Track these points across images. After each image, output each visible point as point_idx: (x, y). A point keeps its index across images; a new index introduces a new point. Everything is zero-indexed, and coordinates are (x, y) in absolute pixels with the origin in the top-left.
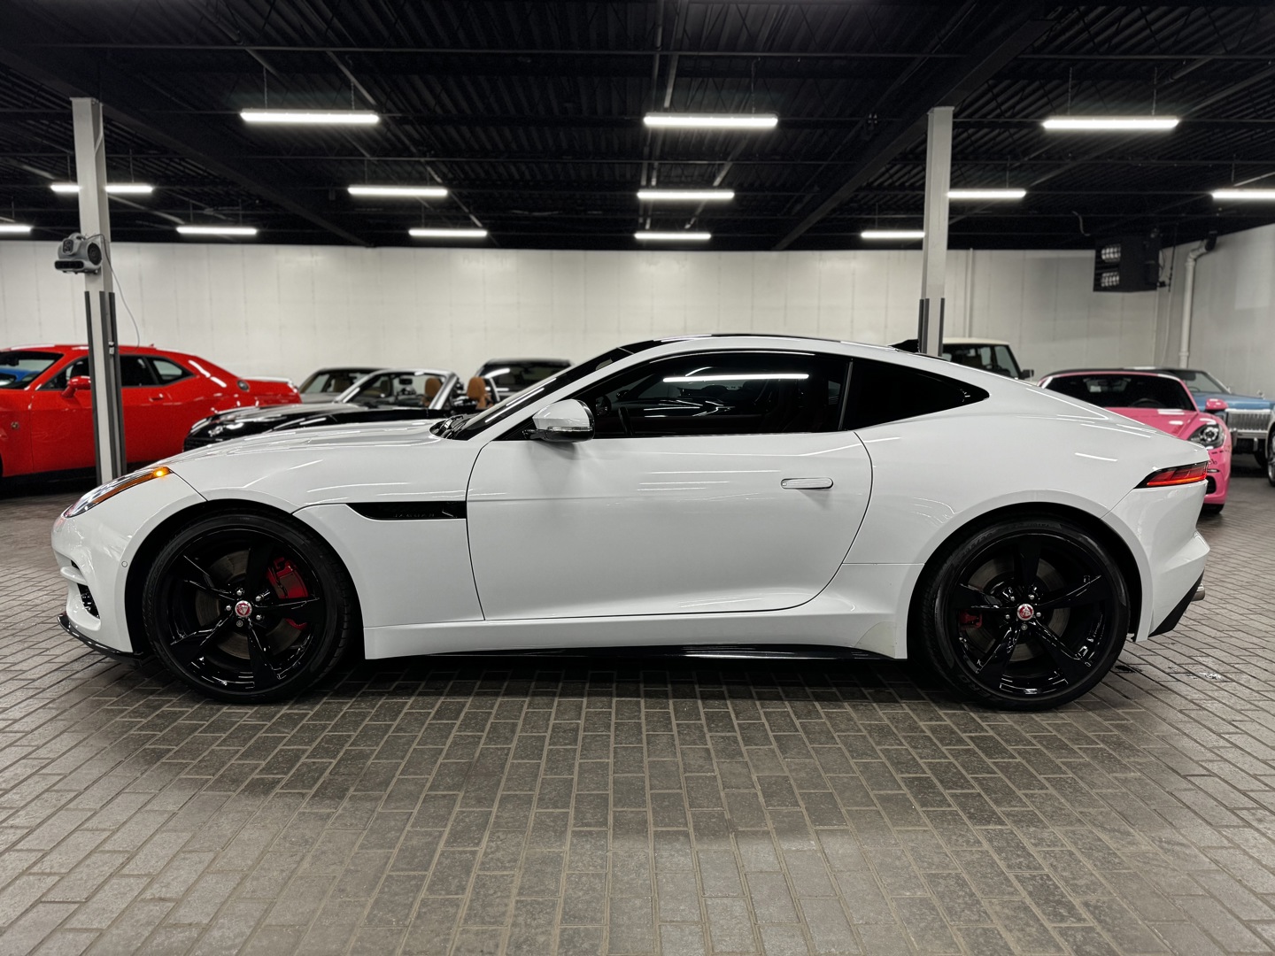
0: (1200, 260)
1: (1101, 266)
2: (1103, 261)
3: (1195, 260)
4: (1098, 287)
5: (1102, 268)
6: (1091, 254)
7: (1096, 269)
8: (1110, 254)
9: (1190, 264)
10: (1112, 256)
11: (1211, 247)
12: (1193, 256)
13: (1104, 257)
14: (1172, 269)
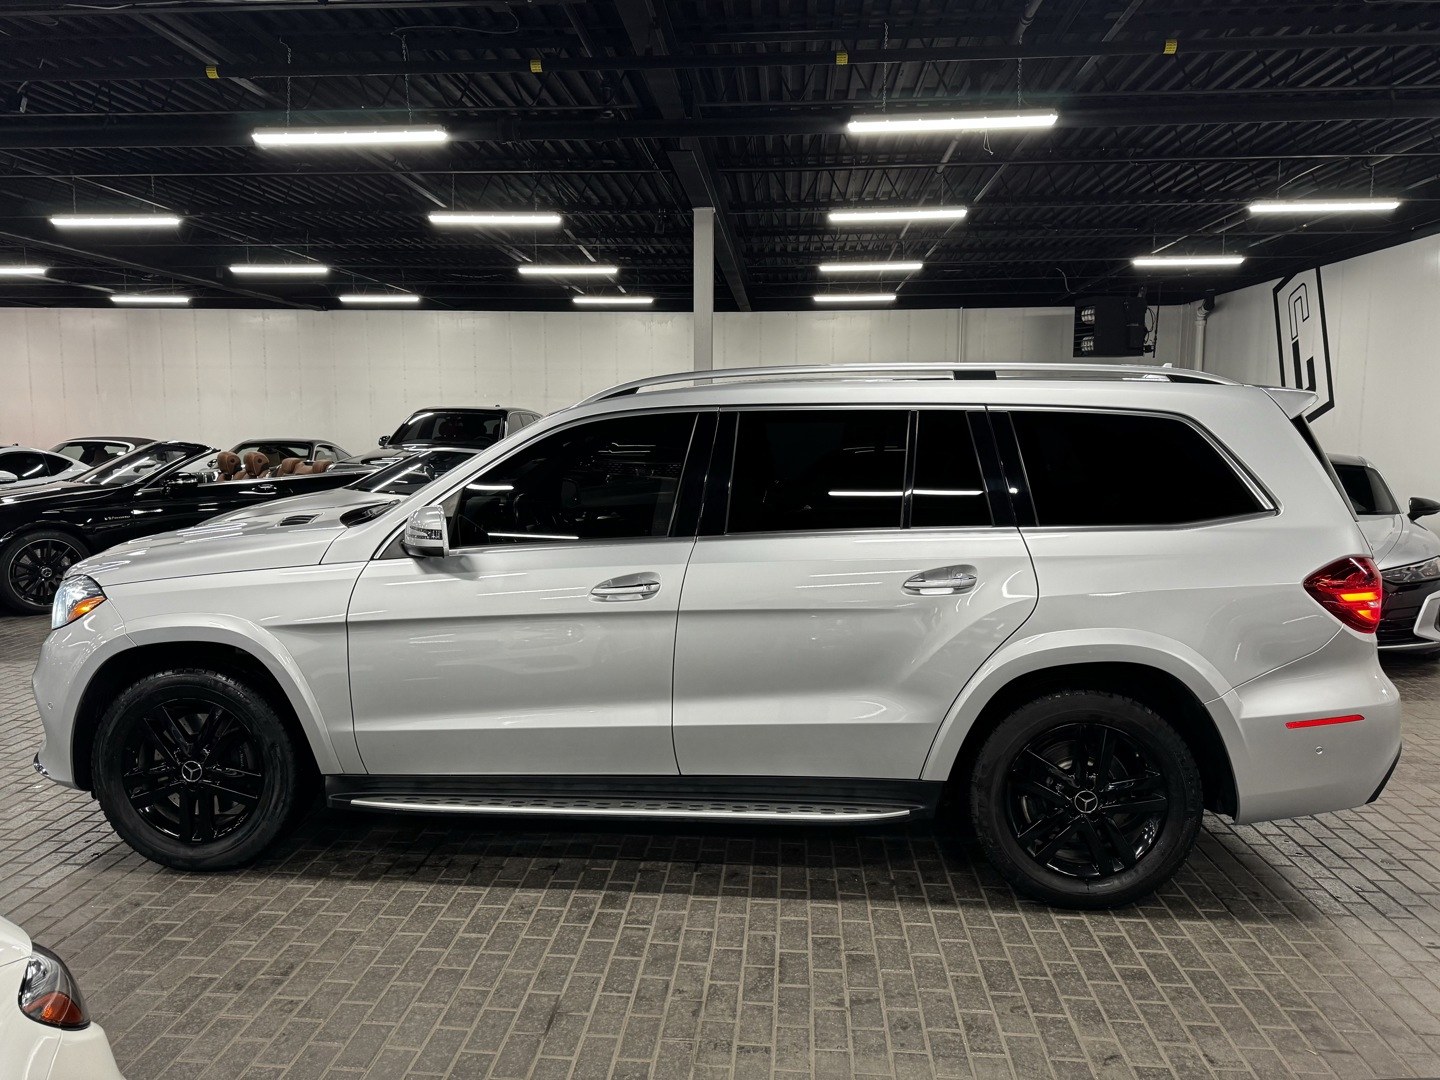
1: (1081, 329)
2: (1084, 324)
3: (1205, 319)
4: (1078, 353)
5: (1084, 331)
6: (1071, 311)
7: (1076, 332)
9: (1200, 323)
10: (1090, 318)
11: (1210, 307)
12: (1201, 313)
13: (1083, 319)
14: (1156, 332)
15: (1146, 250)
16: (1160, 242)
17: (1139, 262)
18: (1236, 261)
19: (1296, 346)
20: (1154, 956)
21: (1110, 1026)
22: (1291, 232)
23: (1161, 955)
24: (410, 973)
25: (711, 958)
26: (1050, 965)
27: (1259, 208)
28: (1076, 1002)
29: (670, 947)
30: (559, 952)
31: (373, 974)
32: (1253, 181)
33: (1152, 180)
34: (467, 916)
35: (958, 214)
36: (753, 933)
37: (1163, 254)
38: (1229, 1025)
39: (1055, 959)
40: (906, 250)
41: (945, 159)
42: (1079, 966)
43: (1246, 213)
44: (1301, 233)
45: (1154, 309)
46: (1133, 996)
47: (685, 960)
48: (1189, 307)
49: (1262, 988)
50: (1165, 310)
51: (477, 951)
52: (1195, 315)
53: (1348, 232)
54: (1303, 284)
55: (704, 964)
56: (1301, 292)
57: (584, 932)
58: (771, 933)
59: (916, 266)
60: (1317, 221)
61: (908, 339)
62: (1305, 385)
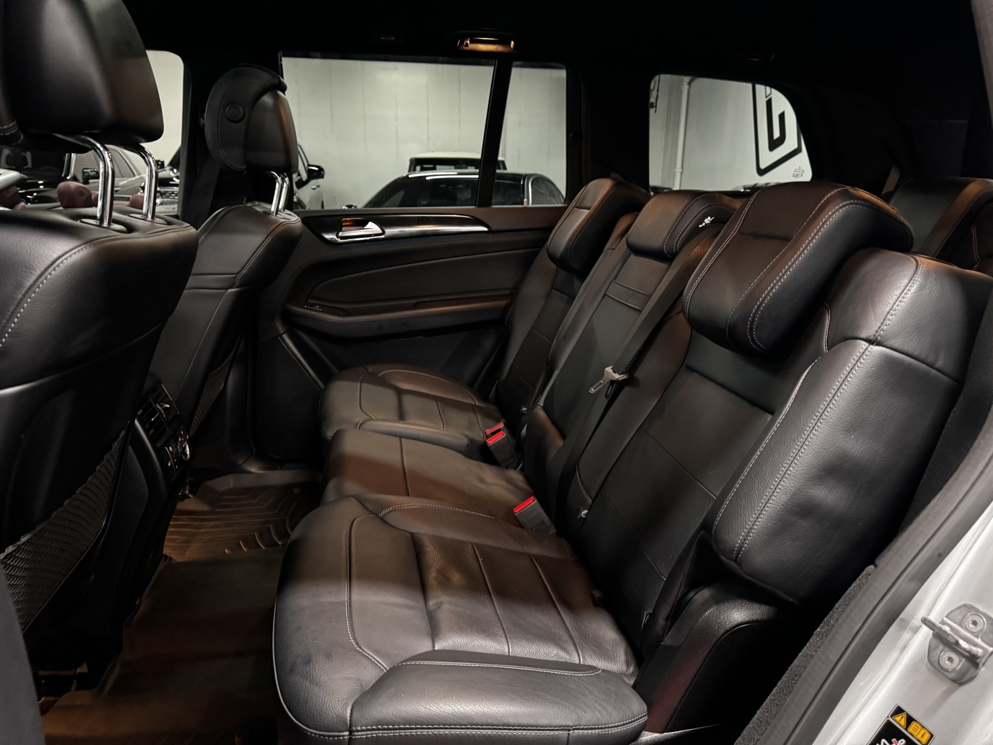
0: (692, 85)
3: (689, 84)
9: (685, 87)
12: (687, 81)
14: (658, 90)
19: (769, 102)
61: (459, 92)
62: (777, 134)
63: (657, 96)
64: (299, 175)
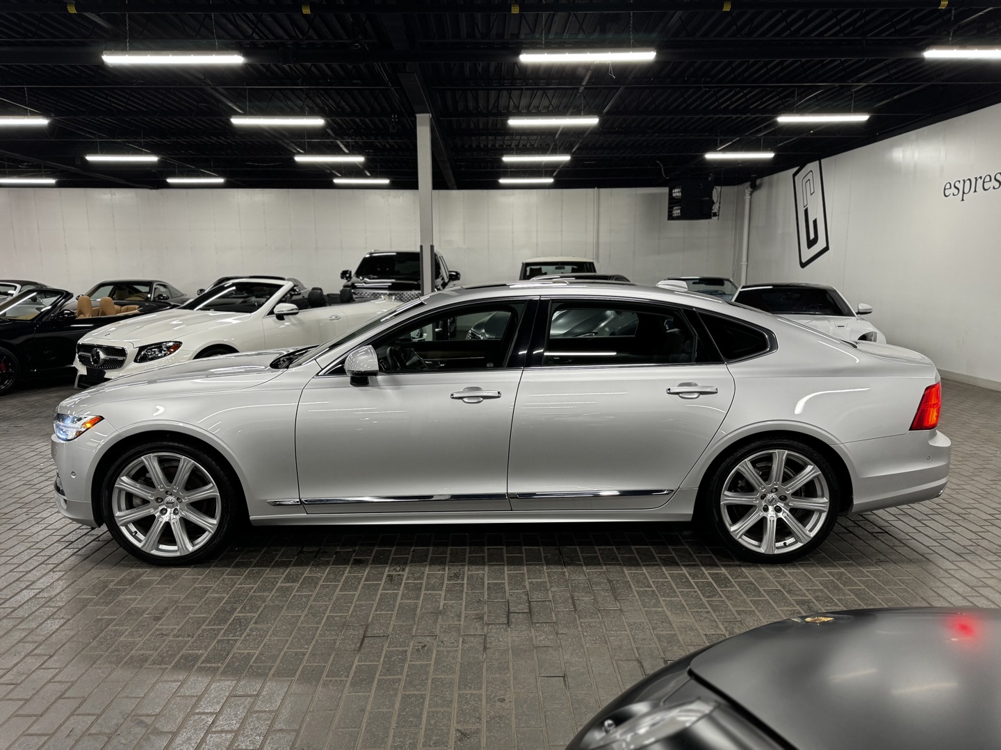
1: (673, 202)
2: (674, 198)
3: (751, 194)
4: (671, 217)
5: (675, 203)
6: (666, 190)
7: (670, 203)
8: (677, 193)
9: (748, 197)
10: (678, 194)
11: (754, 187)
12: (748, 191)
13: (674, 195)
14: (720, 203)
15: (713, 149)
16: (722, 143)
17: (710, 156)
18: (769, 155)
19: (806, 211)
20: (717, 574)
21: (690, 614)
22: (803, 136)
23: (721, 573)
24: (247, 608)
25: (444, 588)
26: (653, 582)
27: (783, 119)
28: (669, 601)
29: (417, 584)
30: (346, 590)
31: (223, 610)
32: (780, 102)
33: (717, 100)
34: (283, 574)
35: (593, 121)
36: (470, 573)
37: (724, 150)
38: (760, 609)
39: (657, 578)
40: (560, 148)
41: (584, 83)
42: (671, 582)
43: (776, 123)
44: (809, 136)
45: (719, 188)
46: (704, 596)
47: (427, 590)
48: (741, 187)
49: (780, 588)
50: (725, 189)
51: (291, 594)
52: (745, 193)
53: (838, 136)
54: (811, 171)
55: (440, 592)
56: (810, 176)
57: (361, 579)
58: (482, 572)
59: (566, 158)
60: (819, 129)
61: (562, 209)
62: (812, 236)
63: (719, 208)
64: (443, 279)
